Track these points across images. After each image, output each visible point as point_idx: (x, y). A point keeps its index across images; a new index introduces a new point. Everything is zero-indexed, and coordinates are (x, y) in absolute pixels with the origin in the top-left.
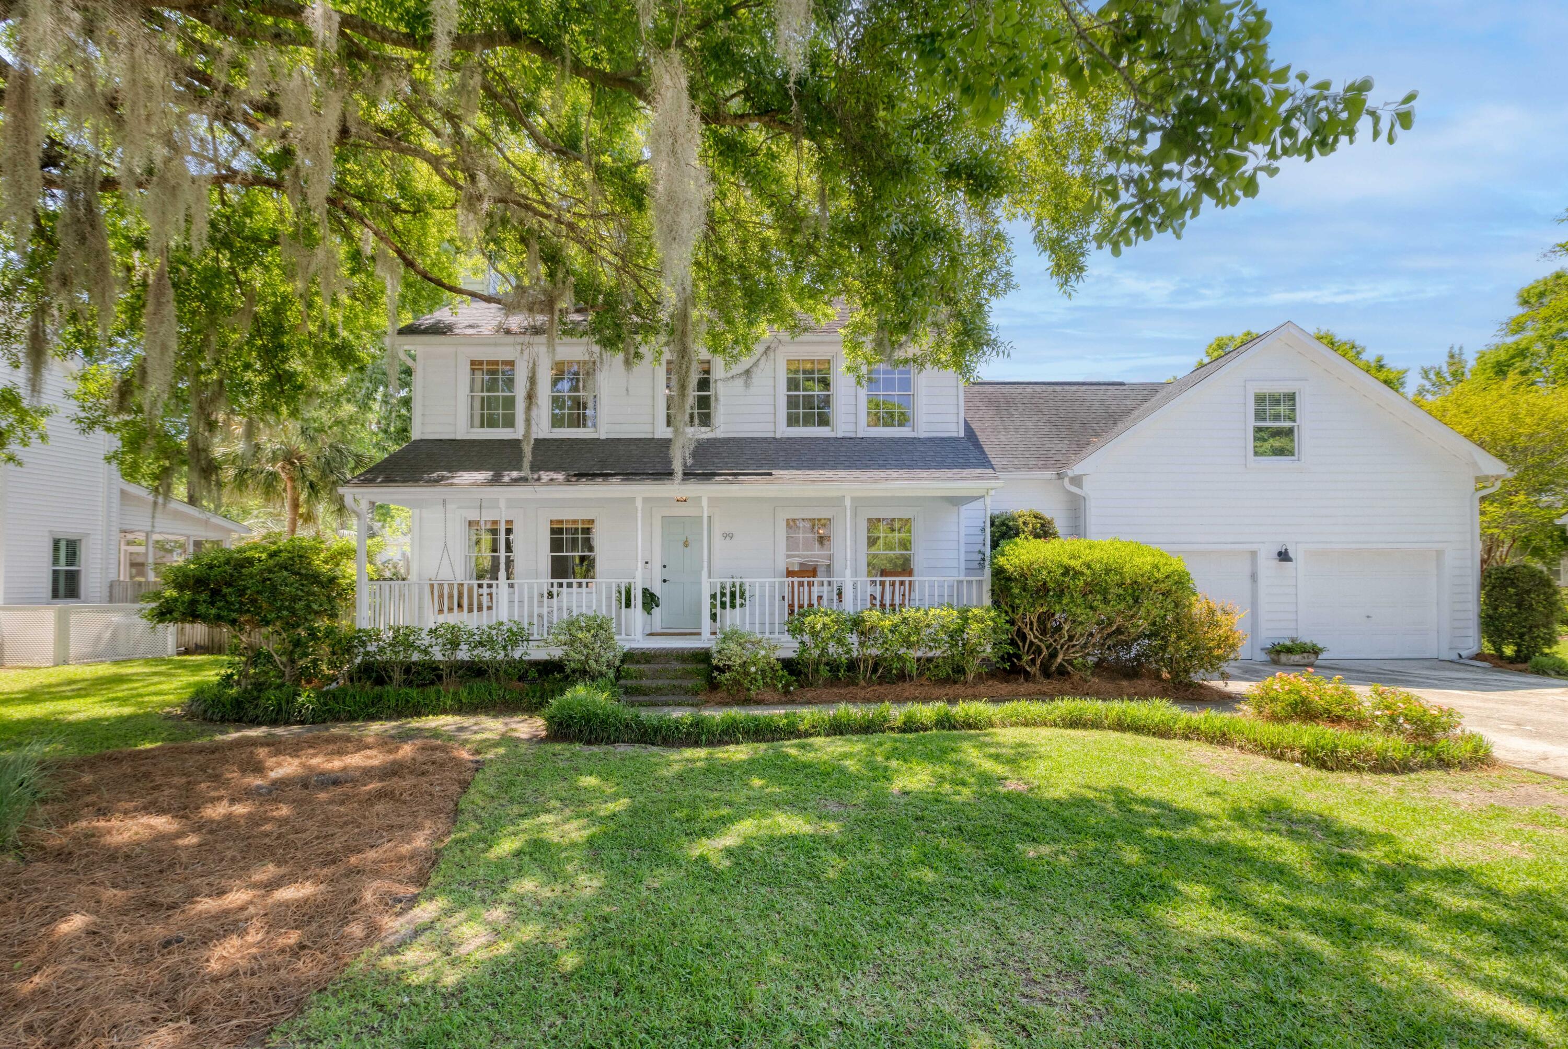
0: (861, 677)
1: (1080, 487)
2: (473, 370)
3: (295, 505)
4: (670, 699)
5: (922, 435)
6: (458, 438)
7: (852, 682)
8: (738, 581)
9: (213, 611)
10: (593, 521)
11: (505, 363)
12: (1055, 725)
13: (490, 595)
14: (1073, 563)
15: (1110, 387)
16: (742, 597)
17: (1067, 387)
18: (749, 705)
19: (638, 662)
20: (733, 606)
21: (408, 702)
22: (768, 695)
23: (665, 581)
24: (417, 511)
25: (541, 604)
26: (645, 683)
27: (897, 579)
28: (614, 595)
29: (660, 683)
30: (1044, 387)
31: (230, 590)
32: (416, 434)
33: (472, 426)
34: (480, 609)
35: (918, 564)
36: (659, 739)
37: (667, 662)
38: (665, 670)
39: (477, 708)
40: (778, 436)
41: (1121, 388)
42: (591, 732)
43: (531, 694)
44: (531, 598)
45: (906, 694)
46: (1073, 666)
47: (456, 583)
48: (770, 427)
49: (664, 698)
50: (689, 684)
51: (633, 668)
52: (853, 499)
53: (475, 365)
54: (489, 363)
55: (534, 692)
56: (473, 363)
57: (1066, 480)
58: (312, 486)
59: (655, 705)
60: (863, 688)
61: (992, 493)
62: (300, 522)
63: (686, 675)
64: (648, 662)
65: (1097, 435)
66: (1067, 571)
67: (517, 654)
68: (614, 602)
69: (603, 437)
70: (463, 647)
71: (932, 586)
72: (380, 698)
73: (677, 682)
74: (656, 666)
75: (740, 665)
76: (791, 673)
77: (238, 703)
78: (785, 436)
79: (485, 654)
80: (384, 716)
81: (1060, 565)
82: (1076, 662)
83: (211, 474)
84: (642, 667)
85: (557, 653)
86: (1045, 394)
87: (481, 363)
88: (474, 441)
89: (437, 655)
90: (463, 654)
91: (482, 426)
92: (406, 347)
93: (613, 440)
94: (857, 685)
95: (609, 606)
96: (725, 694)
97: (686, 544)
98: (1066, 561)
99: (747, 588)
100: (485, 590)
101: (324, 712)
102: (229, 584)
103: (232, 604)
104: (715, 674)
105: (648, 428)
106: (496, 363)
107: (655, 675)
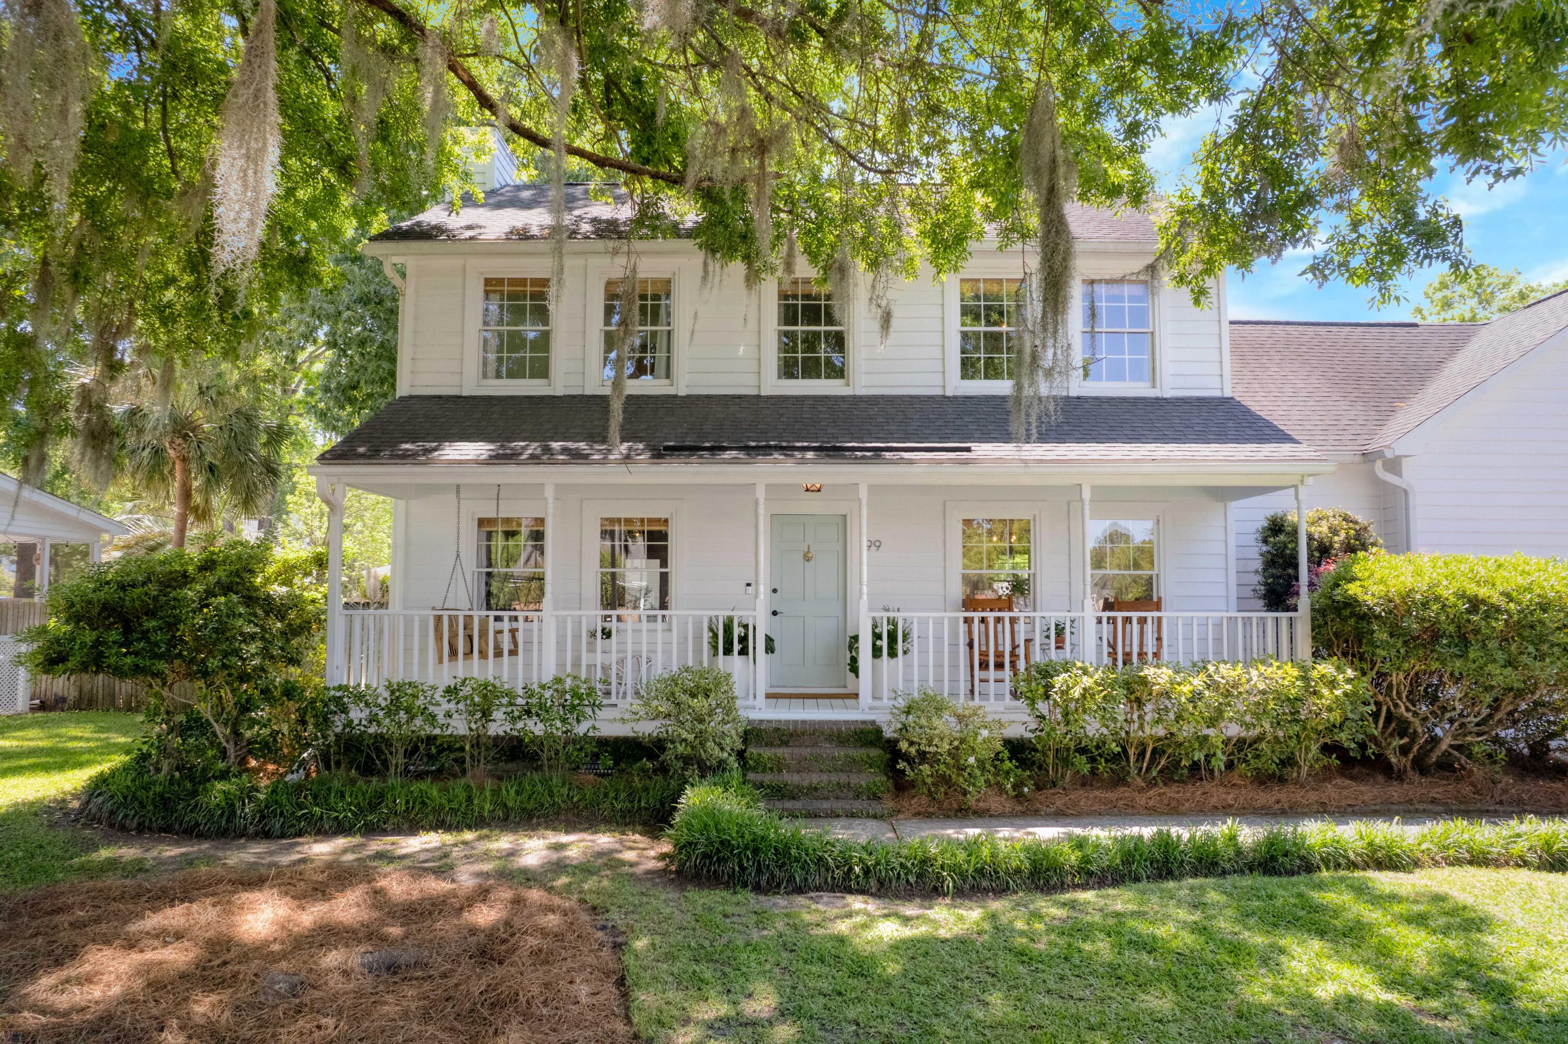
0: (1134, 772)
1: (1399, 474)
2: (487, 293)
3: (186, 494)
4: (838, 806)
5: (1168, 394)
6: (465, 393)
7: (1119, 780)
8: (900, 616)
9: (129, 660)
10: (666, 521)
11: (536, 282)
12: (1523, 863)
13: (513, 632)
14: (1483, 592)
15: (1397, 330)
16: (905, 637)
17: (1334, 329)
18: (965, 817)
19: (769, 744)
20: (893, 654)
21: (423, 803)
22: (995, 803)
23: (775, 613)
24: (402, 503)
25: (591, 649)
26: (791, 778)
27: (1135, 615)
28: (706, 636)
29: (815, 778)
30: (1300, 328)
31: (153, 623)
32: (403, 388)
33: (485, 376)
34: (498, 653)
35: (1166, 589)
36: (873, 882)
37: (814, 745)
38: (817, 758)
39: (530, 817)
40: (949, 393)
41: (1413, 330)
42: (759, 871)
43: (612, 795)
44: (577, 638)
45: (1213, 801)
46: (1470, 756)
47: (461, 615)
48: (937, 380)
49: (826, 805)
50: (862, 780)
51: (767, 753)
52: (1094, 489)
53: (492, 286)
54: (513, 282)
55: (617, 791)
56: (488, 282)
57: (1379, 464)
58: (211, 468)
59: (813, 815)
60: (1141, 790)
61: (1310, 481)
62: (191, 519)
63: (852, 765)
64: (785, 744)
65: (1402, 399)
66: (1475, 604)
67: (581, 729)
68: (706, 647)
69: (682, 392)
70: (498, 715)
71: (1188, 624)
72: (381, 796)
73: (843, 778)
74: (797, 751)
75: (949, 753)
76: (1024, 764)
77: (164, 803)
78: (960, 392)
79: (536, 728)
80: (389, 827)
81: (1462, 596)
82: (1476, 749)
83: (103, 442)
84: (780, 752)
85: (648, 728)
86: (1306, 338)
87: (500, 281)
88: (490, 398)
89: (460, 726)
90: (498, 726)
91: (498, 375)
92: (395, 260)
93: (699, 397)
94: (1126, 784)
95: (698, 651)
96: (925, 800)
97: (807, 558)
98: (1472, 589)
99: (915, 627)
100: (506, 625)
101: (299, 819)
102: (151, 614)
103: (157, 645)
104: (901, 765)
105: (751, 380)
106: (522, 282)
107: (802, 767)
